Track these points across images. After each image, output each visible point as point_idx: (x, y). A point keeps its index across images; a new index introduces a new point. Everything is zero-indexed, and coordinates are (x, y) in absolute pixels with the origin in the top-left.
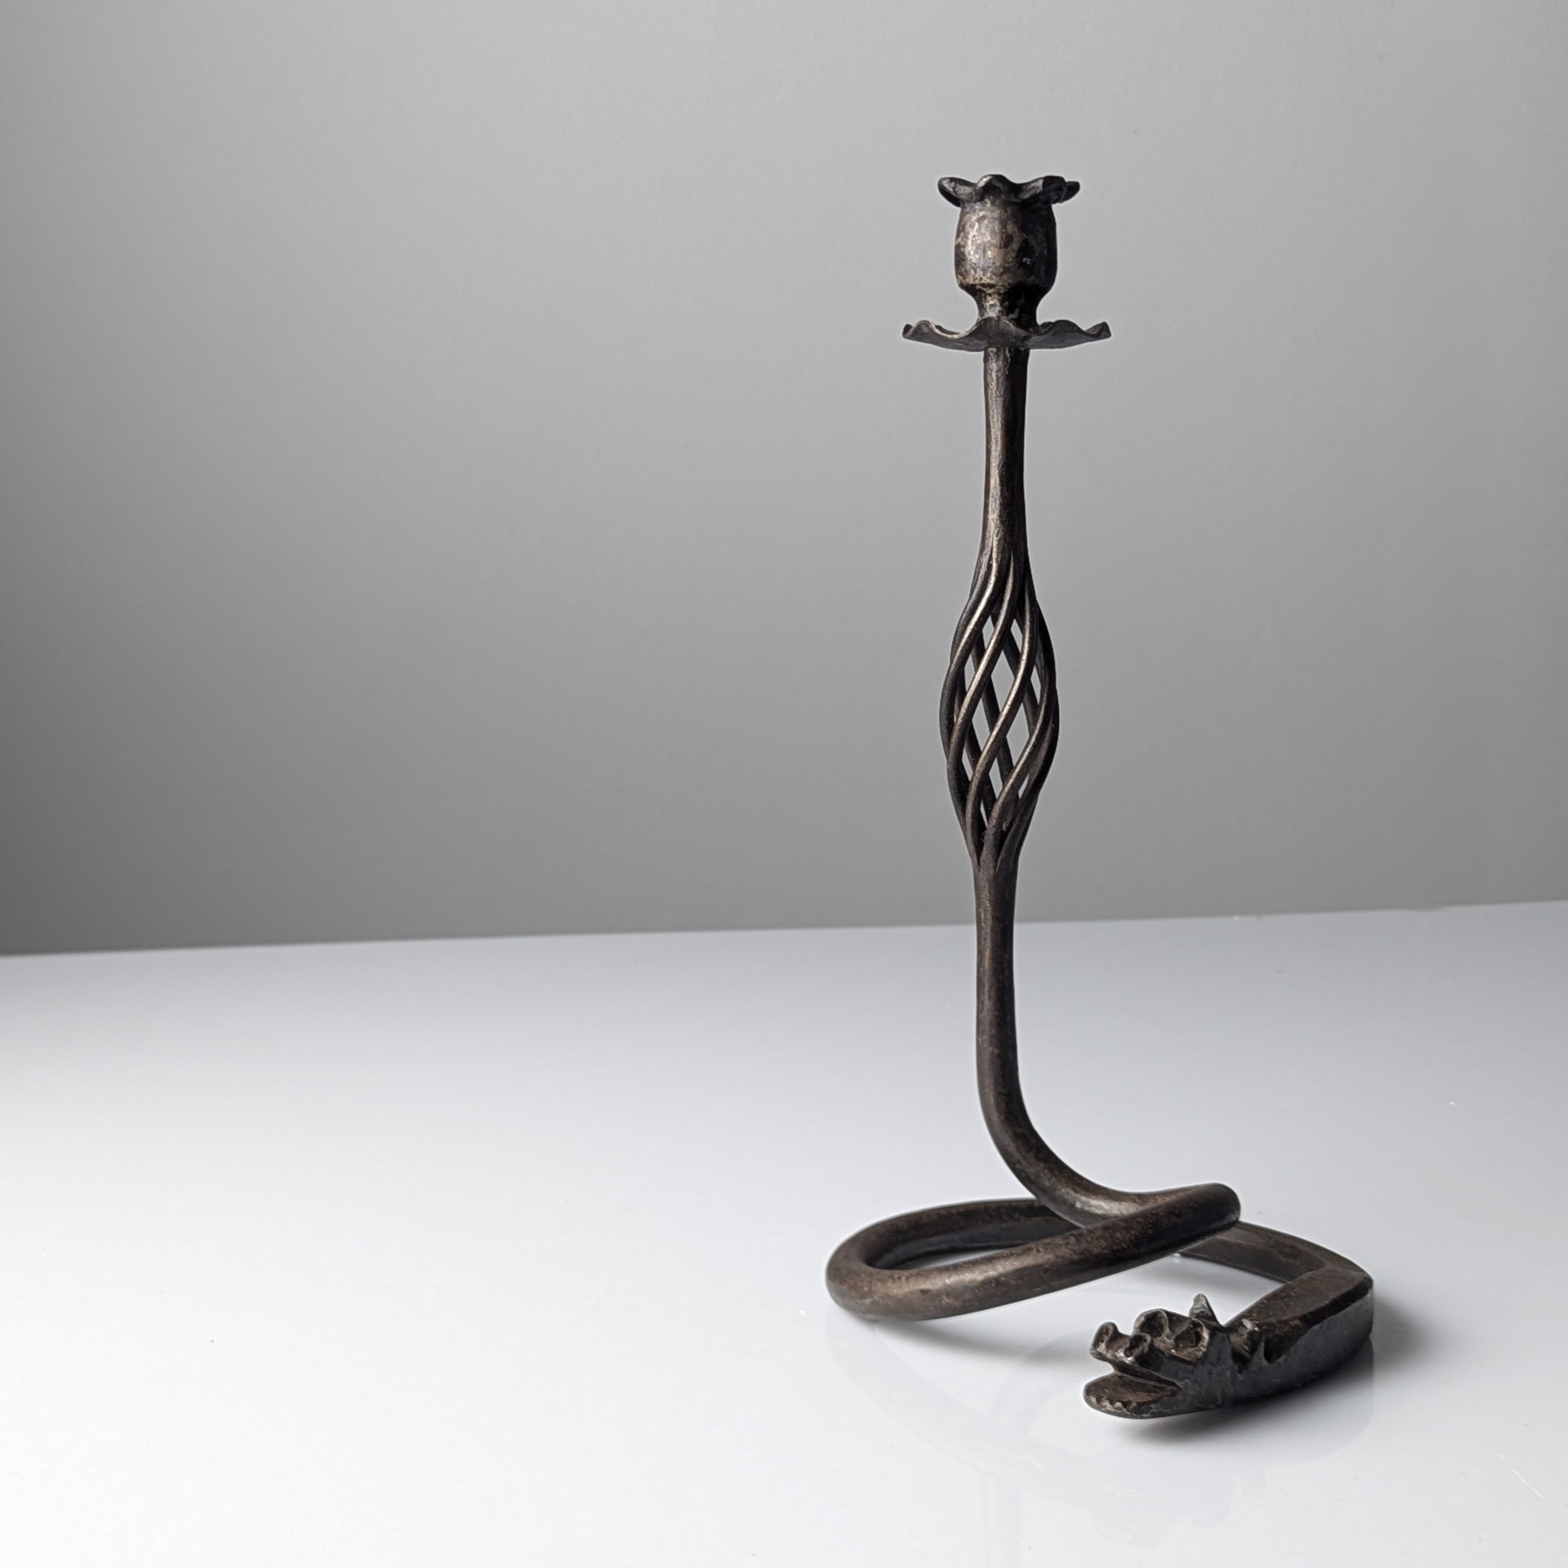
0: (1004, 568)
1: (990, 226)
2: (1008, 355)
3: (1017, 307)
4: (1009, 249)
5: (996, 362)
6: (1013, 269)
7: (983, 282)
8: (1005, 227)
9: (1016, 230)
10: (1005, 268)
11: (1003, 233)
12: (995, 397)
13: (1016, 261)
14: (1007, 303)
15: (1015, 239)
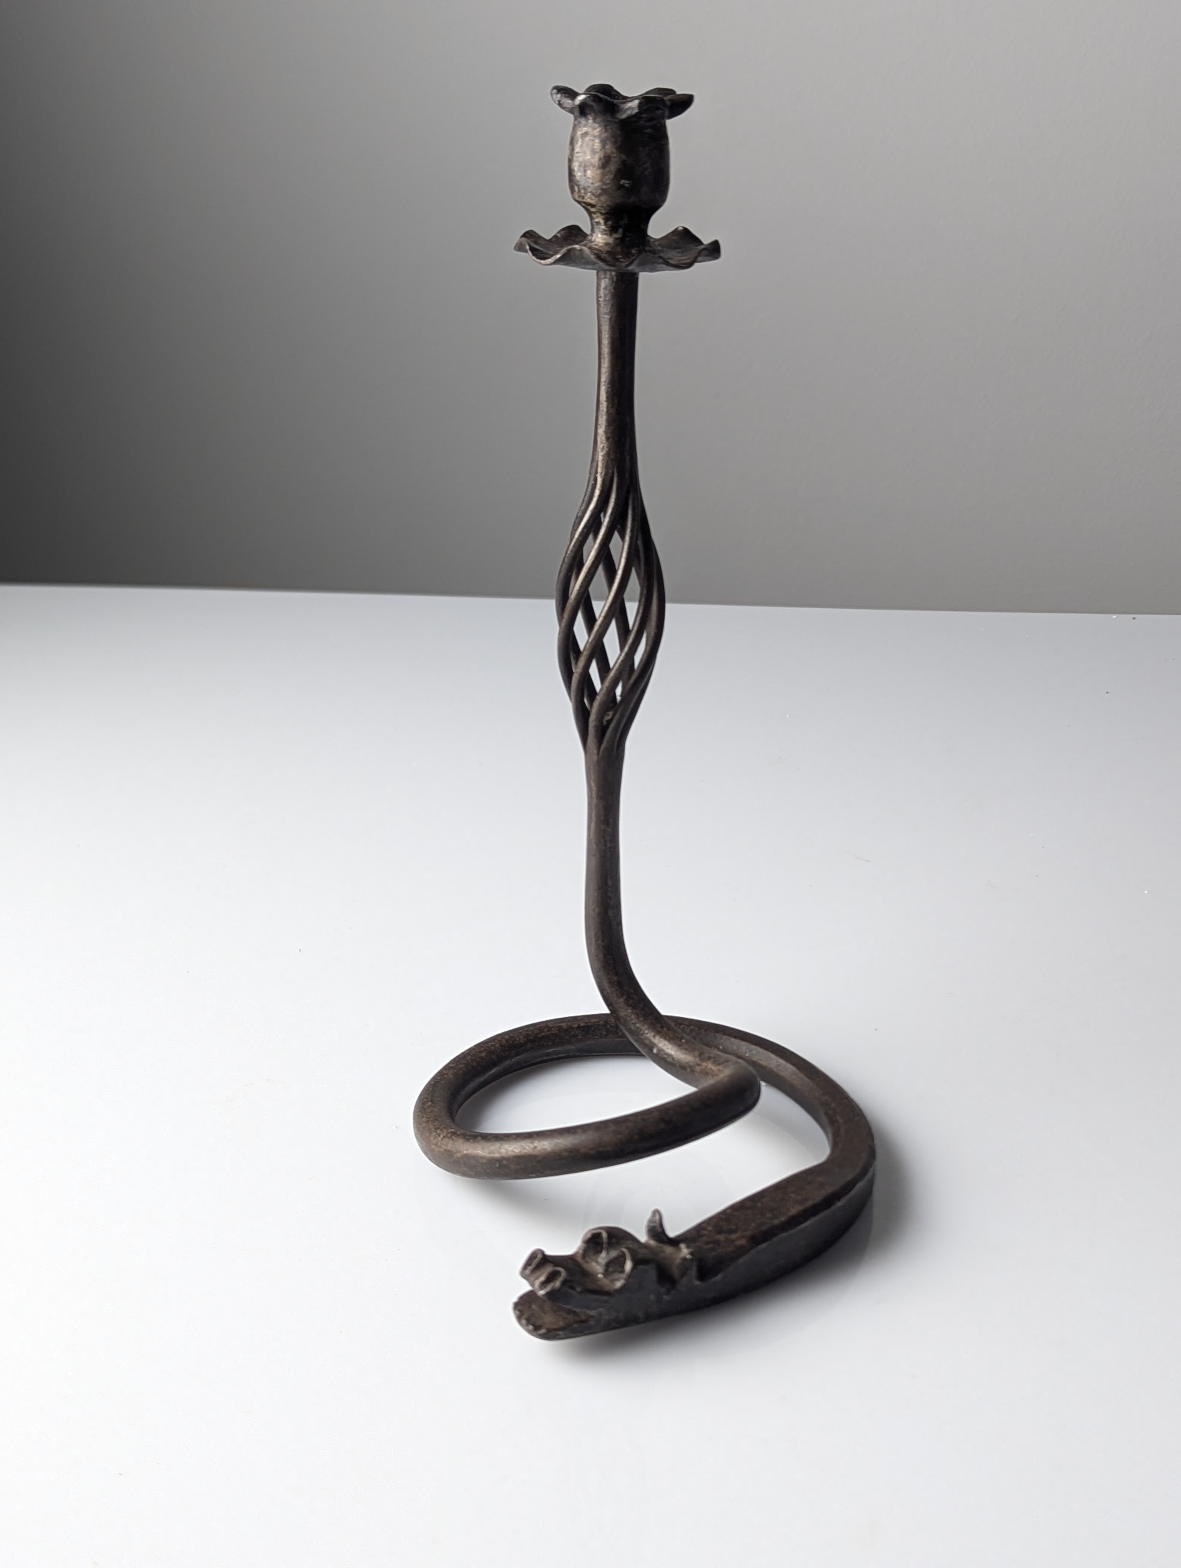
0: (608, 483)
1: (591, 142)
4: (607, 170)
6: (610, 191)
7: (585, 200)
8: (604, 147)
9: (614, 150)
10: (602, 189)
11: (602, 152)
13: (614, 182)
14: (610, 223)
15: (614, 160)
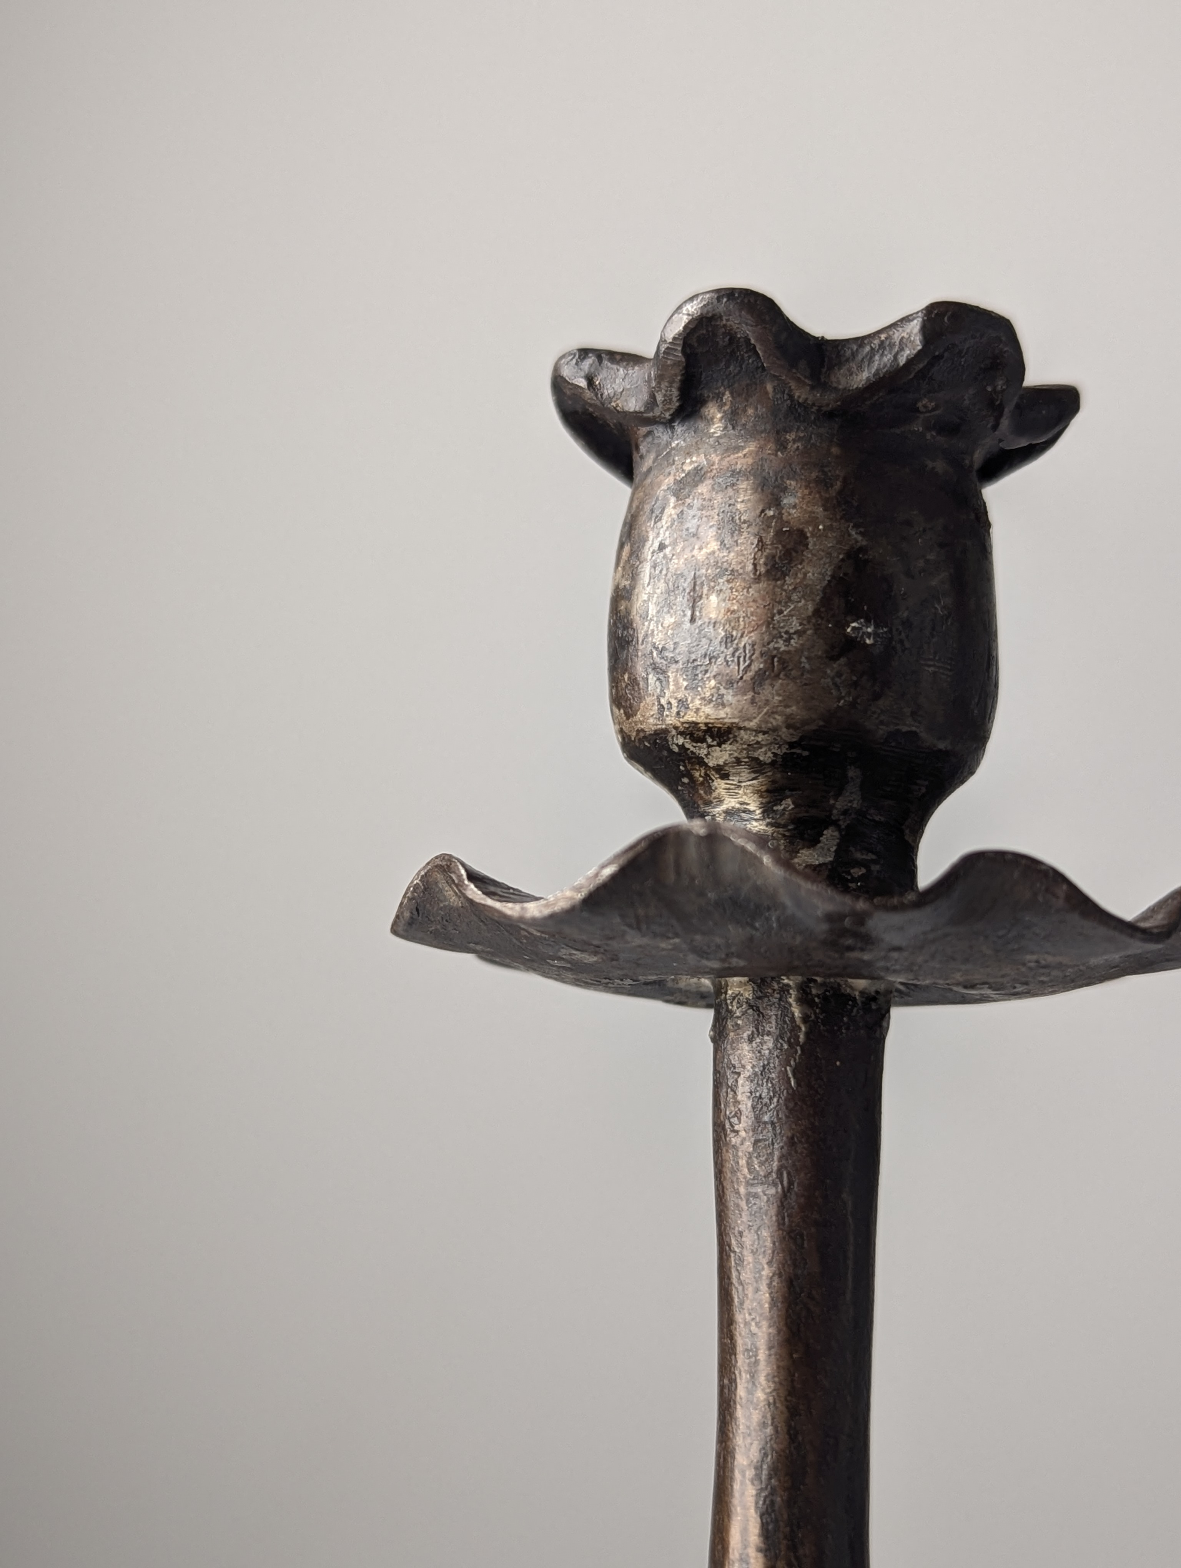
1: (719, 498)
2: (797, 1012)
3: (827, 822)
4: (790, 584)
5: (751, 1040)
7: (690, 717)
8: (775, 502)
9: (819, 510)
10: (770, 657)
11: (767, 522)
12: (748, 1184)
13: (817, 629)
15: (814, 544)
